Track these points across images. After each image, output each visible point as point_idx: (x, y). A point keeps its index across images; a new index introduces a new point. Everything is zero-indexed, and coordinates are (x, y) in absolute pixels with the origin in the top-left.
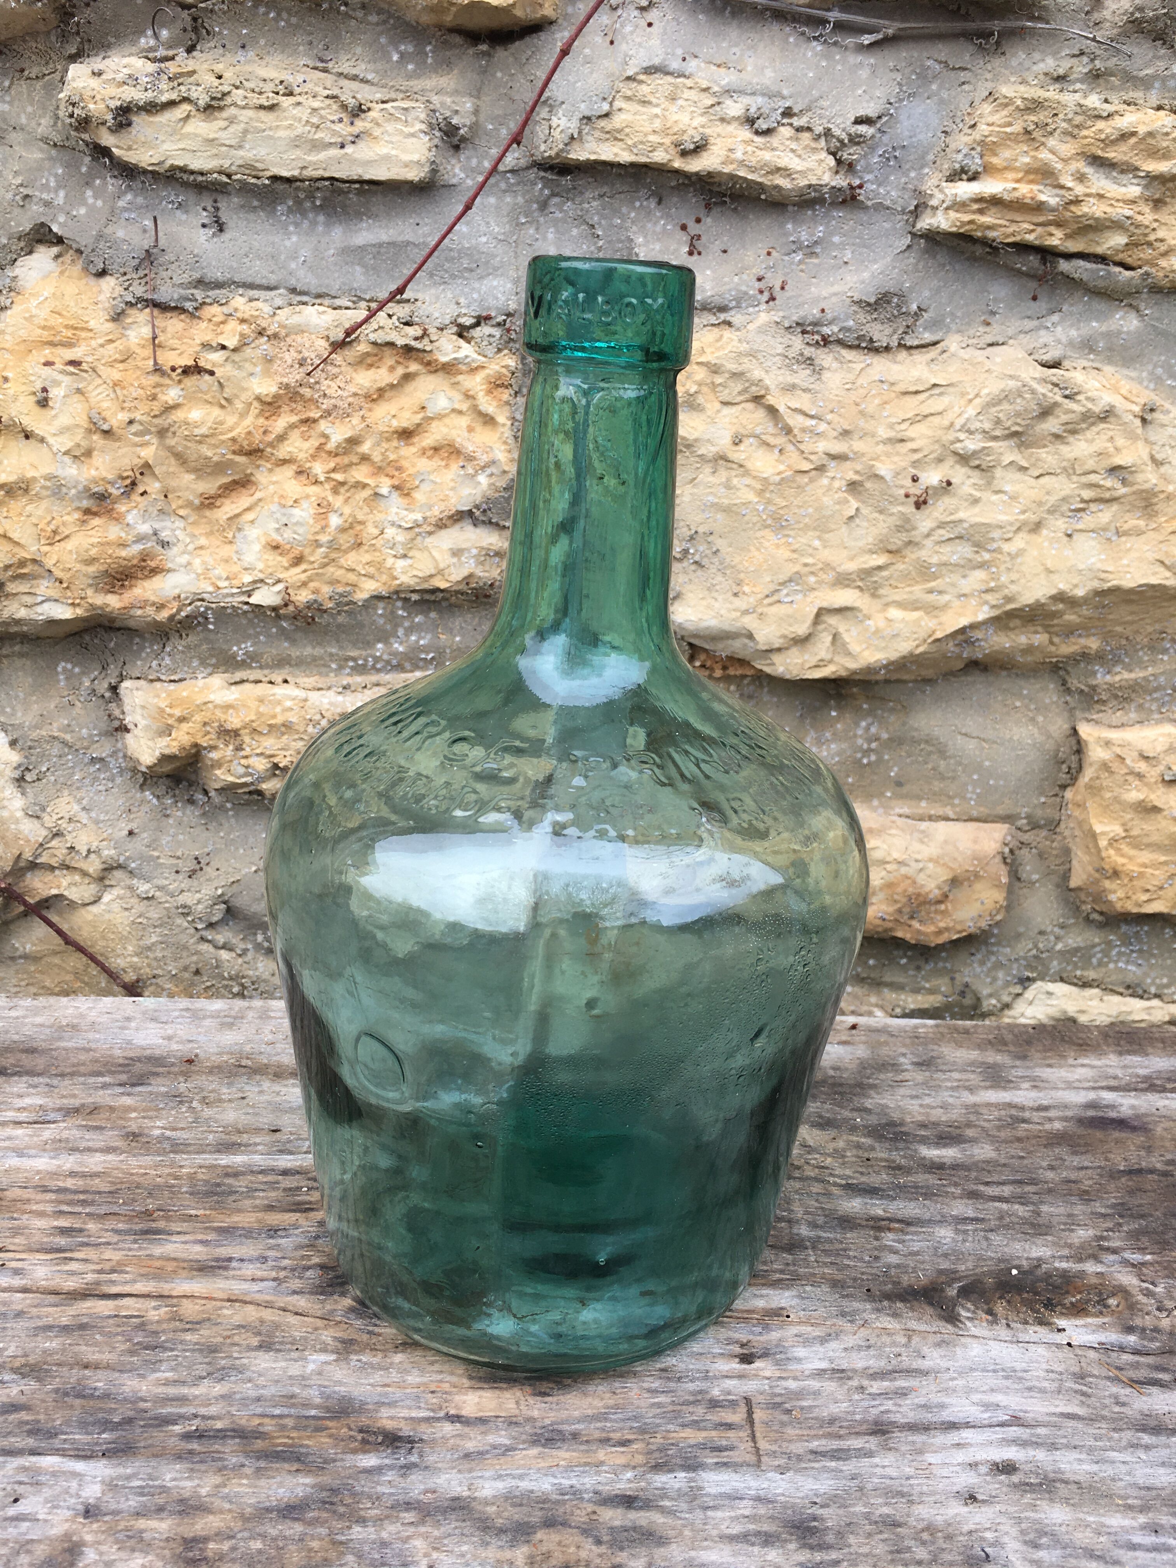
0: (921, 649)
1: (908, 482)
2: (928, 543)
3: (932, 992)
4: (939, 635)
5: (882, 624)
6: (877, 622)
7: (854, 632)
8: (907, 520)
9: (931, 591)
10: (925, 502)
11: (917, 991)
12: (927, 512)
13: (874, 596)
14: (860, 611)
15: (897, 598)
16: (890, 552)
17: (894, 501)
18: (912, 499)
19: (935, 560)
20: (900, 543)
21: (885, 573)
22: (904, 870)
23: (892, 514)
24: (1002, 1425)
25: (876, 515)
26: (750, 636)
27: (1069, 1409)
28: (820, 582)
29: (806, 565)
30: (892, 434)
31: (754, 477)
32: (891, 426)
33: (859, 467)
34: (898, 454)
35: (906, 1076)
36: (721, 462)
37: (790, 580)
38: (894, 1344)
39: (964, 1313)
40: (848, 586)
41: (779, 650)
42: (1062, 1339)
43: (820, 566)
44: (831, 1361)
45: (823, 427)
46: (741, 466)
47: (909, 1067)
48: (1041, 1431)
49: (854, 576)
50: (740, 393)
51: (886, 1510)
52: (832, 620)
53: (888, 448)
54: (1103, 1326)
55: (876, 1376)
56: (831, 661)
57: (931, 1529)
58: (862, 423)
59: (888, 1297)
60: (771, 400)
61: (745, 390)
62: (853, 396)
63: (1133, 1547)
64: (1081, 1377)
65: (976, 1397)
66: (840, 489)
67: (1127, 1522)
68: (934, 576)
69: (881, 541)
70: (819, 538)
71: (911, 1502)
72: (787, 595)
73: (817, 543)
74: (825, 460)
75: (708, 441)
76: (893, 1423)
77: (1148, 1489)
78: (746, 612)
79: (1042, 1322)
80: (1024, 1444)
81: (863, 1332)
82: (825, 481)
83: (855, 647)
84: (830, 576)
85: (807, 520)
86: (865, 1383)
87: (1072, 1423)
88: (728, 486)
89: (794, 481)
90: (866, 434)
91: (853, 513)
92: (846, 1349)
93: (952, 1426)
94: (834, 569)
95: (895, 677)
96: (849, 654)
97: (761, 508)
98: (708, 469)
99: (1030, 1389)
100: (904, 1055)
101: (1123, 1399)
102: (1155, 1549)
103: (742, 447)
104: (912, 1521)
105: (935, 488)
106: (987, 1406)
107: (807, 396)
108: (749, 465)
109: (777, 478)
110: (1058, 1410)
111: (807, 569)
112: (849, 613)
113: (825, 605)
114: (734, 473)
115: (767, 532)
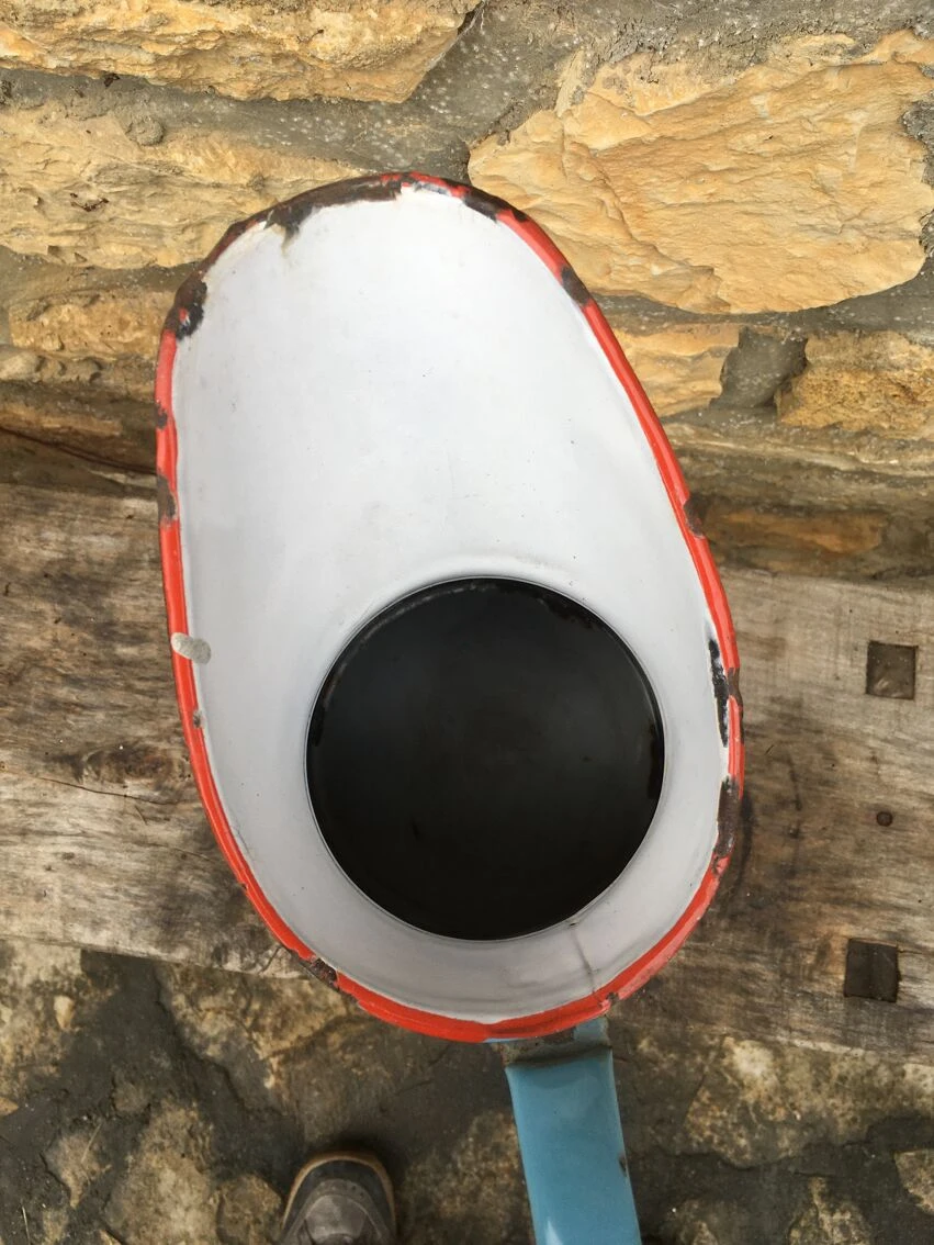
12: (99, 212)
24: (77, 835)
27: (107, 830)
38: (46, 788)
39: (86, 773)
42: (122, 792)
44: (15, 794)
48: (92, 840)
51: (14, 870)
54: (147, 786)
55: (31, 805)
57: (28, 881)
59: (56, 759)
63: (104, 897)
64: (122, 813)
65: (71, 820)
67: (107, 886)
71: (24, 868)
76: (31, 831)
77: (124, 871)
79: (120, 781)
80: (81, 845)
81: (35, 780)
86: (26, 807)
87: (107, 837)
92: (24, 789)
93: (55, 834)
99: (96, 818)
101: (135, 827)
102: (113, 898)
104: (22, 876)
106: (74, 826)
110: (103, 830)
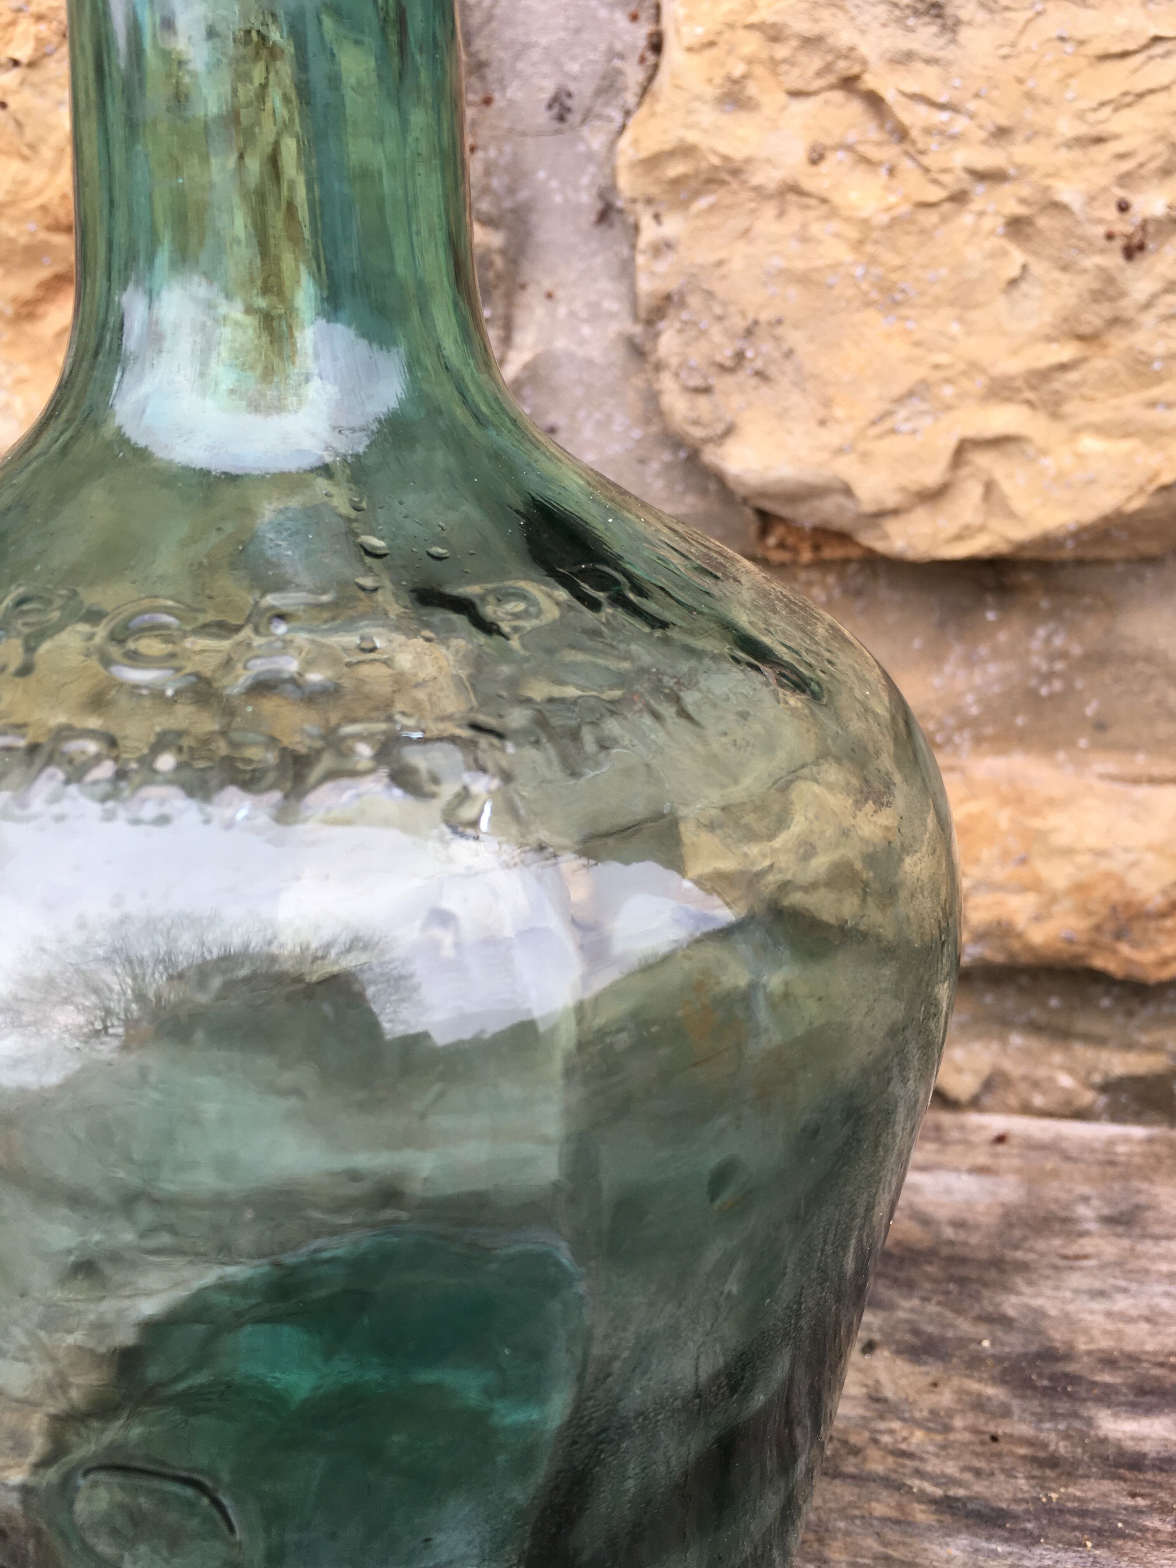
0: (1136, 504)
1: (1111, 213)
2: (1148, 319)
3: (1153, 1049)
4: (1165, 479)
5: (1067, 463)
6: (1059, 459)
7: (1020, 478)
8: (1111, 280)
9: (1152, 404)
10: (1141, 247)
11: (1128, 1046)
13: (1054, 415)
14: (1030, 441)
15: (1094, 418)
16: (1081, 338)
17: (1087, 246)
18: (1119, 243)
19: (1160, 348)
20: (1097, 322)
21: (1073, 376)
22: (1104, 865)
23: (1085, 271)
25: (1056, 274)
26: (847, 491)
28: (961, 396)
29: (937, 367)
30: (1082, 129)
31: (848, 220)
32: (1080, 116)
33: (1025, 191)
34: (1093, 163)
35: (1086, 1245)
36: (792, 198)
37: (911, 394)
40: (1008, 400)
41: (895, 512)
43: (961, 366)
45: (960, 124)
46: (824, 201)
47: (1092, 1226)
49: (1019, 383)
50: (819, 74)
52: (983, 460)
53: (1076, 154)
56: (982, 529)
58: (1030, 114)
60: (870, 82)
61: (827, 69)
62: (1015, 68)
66: (992, 232)
68: (1159, 379)
69: (1066, 320)
70: (960, 319)
72: (907, 419)
73: (955, 328)
74: (966, 182)
75: (768, 161)
78: (840, 451)
82: (967, 219)
83: (1021, 504)
84: (978, 384)
85: (938, 290)
88: (804, 238)
89: (913, 222)
90: (1036, 133)
91: (1014, 271)
94: (983, 371)
95: (1092, 553)
96: (1011, 515)
97: (859, 271)
98: (769, 210)
100: (1085, 1199)
103: (824, 167)
105: (1158, 222)
107: (932, 71)
108: (836, 198)
109: (884, 218)
111: (940, 374)
112: (1012, 448)
113: (971, 432)
114: (812, 214)
115: (871, 314)
